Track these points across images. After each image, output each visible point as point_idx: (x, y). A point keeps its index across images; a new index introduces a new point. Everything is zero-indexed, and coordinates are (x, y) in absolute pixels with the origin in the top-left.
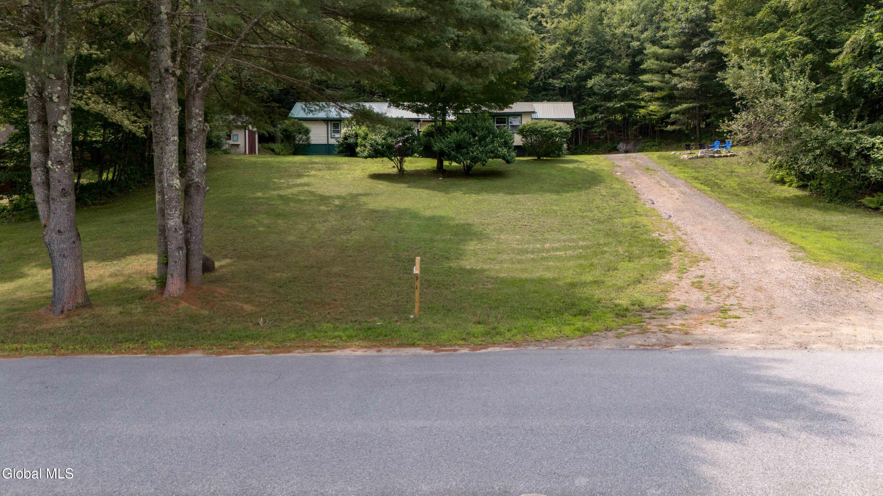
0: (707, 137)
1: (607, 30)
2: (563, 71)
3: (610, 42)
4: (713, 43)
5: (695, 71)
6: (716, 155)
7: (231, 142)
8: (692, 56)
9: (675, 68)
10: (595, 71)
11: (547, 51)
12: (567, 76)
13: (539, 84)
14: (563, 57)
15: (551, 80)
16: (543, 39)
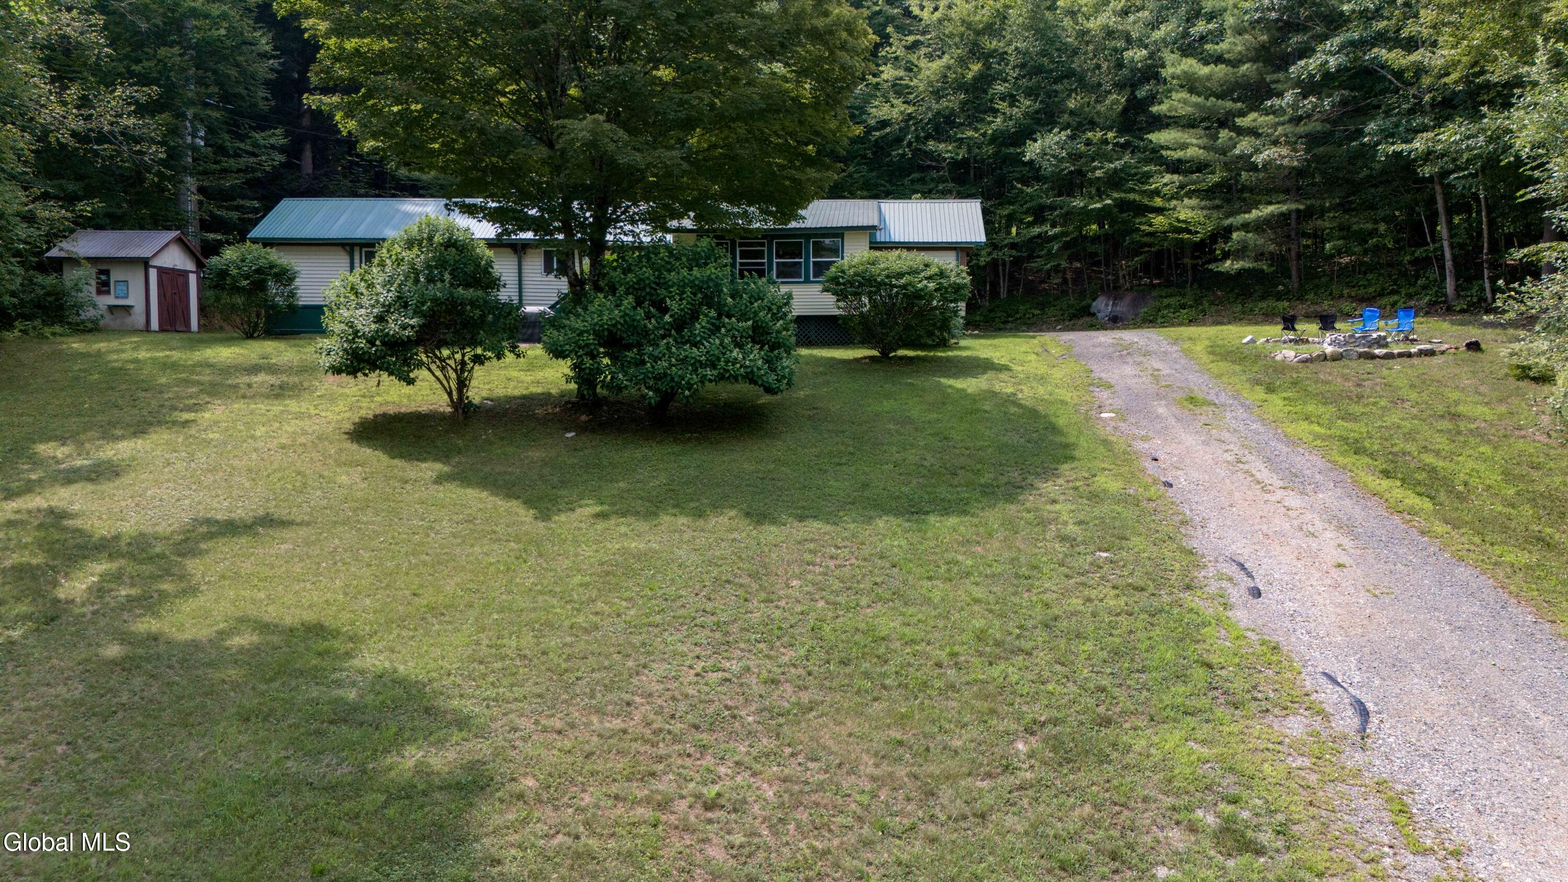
0: (1317, 286)
1: (1067, 22)
2: (962, 124)
3: (1075, 52)
4: (1352, 43)
5: (1297, 120)
6: (1377, 351)
7: (111, 300)
8: (1288, 79)
9: (1242, 114)
10: (1038, 122)
11: (925, 74)
12: (970, 133)
13: (903, 155)
14: (961, 86)
15: (931, 145)
16: (915, 46)
